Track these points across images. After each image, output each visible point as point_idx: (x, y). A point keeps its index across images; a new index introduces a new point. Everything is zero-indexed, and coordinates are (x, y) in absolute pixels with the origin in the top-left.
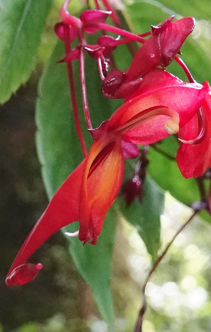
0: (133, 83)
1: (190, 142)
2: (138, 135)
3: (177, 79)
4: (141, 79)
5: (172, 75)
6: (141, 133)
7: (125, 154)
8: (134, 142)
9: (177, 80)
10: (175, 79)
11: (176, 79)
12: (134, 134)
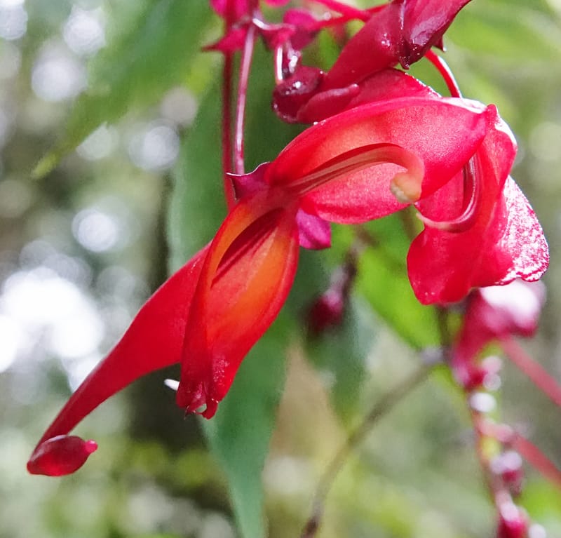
0: (337, 93)
1: (443, 225)
2: (334, 203)
3: (431, 91)
4: (356, 85)
5: (420, 82)
6: (339, 199)
7: (302, 237)
8: (324, 216)
9: (430, 93)
10: (426, 90)
11: (429, 90)
12: (326, 199)
